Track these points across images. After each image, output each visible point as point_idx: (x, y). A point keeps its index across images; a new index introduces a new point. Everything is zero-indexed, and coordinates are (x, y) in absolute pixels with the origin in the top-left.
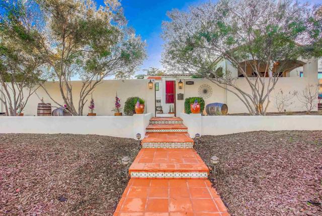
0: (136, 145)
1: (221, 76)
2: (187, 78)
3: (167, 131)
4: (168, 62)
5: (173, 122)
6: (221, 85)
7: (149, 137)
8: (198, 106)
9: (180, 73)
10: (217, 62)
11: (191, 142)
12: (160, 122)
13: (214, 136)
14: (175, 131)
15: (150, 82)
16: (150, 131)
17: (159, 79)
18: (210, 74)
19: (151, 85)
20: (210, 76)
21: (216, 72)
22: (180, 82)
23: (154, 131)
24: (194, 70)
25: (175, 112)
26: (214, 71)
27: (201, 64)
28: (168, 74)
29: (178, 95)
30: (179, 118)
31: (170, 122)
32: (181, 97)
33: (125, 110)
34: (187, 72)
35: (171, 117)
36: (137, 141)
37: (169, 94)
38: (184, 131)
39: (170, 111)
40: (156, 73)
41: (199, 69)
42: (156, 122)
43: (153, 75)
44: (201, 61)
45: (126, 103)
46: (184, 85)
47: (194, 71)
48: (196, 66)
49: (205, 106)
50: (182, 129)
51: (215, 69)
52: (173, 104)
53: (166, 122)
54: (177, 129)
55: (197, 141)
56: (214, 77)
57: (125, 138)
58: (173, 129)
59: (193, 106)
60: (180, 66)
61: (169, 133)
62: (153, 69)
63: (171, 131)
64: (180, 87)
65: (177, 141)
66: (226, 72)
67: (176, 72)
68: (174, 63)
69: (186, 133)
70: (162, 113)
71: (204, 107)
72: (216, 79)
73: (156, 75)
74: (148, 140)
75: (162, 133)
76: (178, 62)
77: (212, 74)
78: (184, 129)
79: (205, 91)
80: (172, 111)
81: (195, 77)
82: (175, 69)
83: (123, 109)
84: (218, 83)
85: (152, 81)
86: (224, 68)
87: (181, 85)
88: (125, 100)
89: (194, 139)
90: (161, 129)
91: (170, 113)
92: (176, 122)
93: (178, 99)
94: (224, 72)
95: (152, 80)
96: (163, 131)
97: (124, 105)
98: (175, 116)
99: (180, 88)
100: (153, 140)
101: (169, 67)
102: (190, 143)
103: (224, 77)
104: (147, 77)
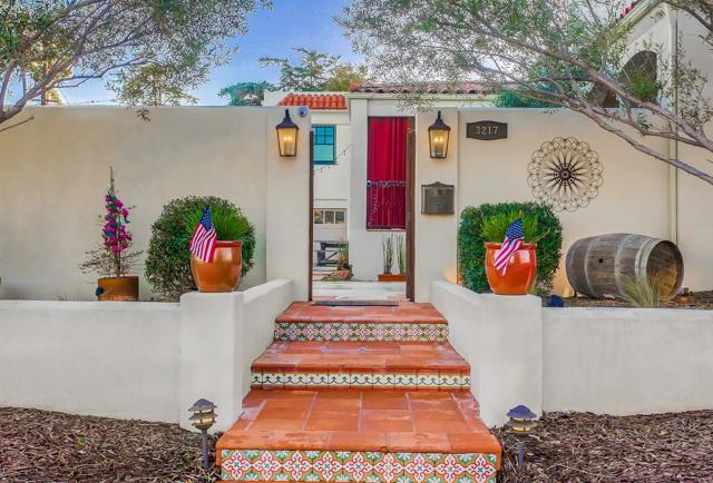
0: (186, 464)
1: (649, 95)
2: (476, 105)
3: (362, 380)
4: (374, 23)
5: (398, 332)
6: (648, 142)
7: (262, 416)
8: (525, 257)
9: (439, 77)
10: (631, 26)
11: (488, 452)
12: (328, 332)
13: (608, 421)
14: (405, 380)
15: (287, 123)
16: (273, 379)
17: (339, 105)
18: (589, 87)
19: (287, 137)
20: (590, 97)
21: (622, 77)
22: (439, 125)
23: (296, 379)
24: (506, 64)
25: (408, 277)
26: (610, 73)
27: (545, 33)
28: (379, 81)
29: (428, 189)
30: (428, 307)
31: (379, 333)
32: (441, 199)
33: (152, 267)
34: (474, 76)
35: (389, 305)
36: (197, 442)
37: (386, 184)
38: (450, 381)
39: (388, 267)
40: (327, 75)
41: (534, 58)
42: (310, 331)
43: (310, 88)
44: (547, 16)
45: (157, 226)
46: (456, 139)
47: (510, 68)
48: (520, 45)
49: (564, 251)
50: (439, 370)
51: (616, 62)
52: (404, 234)
53: (362, 332)
54: (418, 370)
55: (518, 447)
56: (610, 101)
57: (132, 423)
58: (391, 369)
59: (500, 257)
60: (437, 44)
61: (369, 392)
62: (313, 56)
63: (383, 380)
64: (438, 148)
65: (412, 444)
66: (678, 74)
67: (417, 75)
68: (408, 29)
69: (463, 392)
70: (349, 278)
71: (556, 257)
72: (621, 111)
73: (323, 87)
74: (254, 435)
75: (336, 389)
76: (428, 23)
77: (599, 85)
78: (450, 371)
79: (565, 175)
80: (395, 270)
81: (513, 101)
82: (412, 60)
83: (145, 256)
84: (634, 134)
85: (295, 118)
86: (666, 56)
87: (439, 139)
88: (156, 213)
89: (502, 433)
90: (328, 370)
91: (386, 277)
92: (414, 332)
93: (428, 211)
94: (665, 75)
95: (294, 110)
96: (340, 379)
97: (150, 235)
98: (410, 295)
99: (439, 155)
100: (279, 434)
101: (381, 49)
102: (481, 458)
103: (665, 102)
104: (282, 96)
